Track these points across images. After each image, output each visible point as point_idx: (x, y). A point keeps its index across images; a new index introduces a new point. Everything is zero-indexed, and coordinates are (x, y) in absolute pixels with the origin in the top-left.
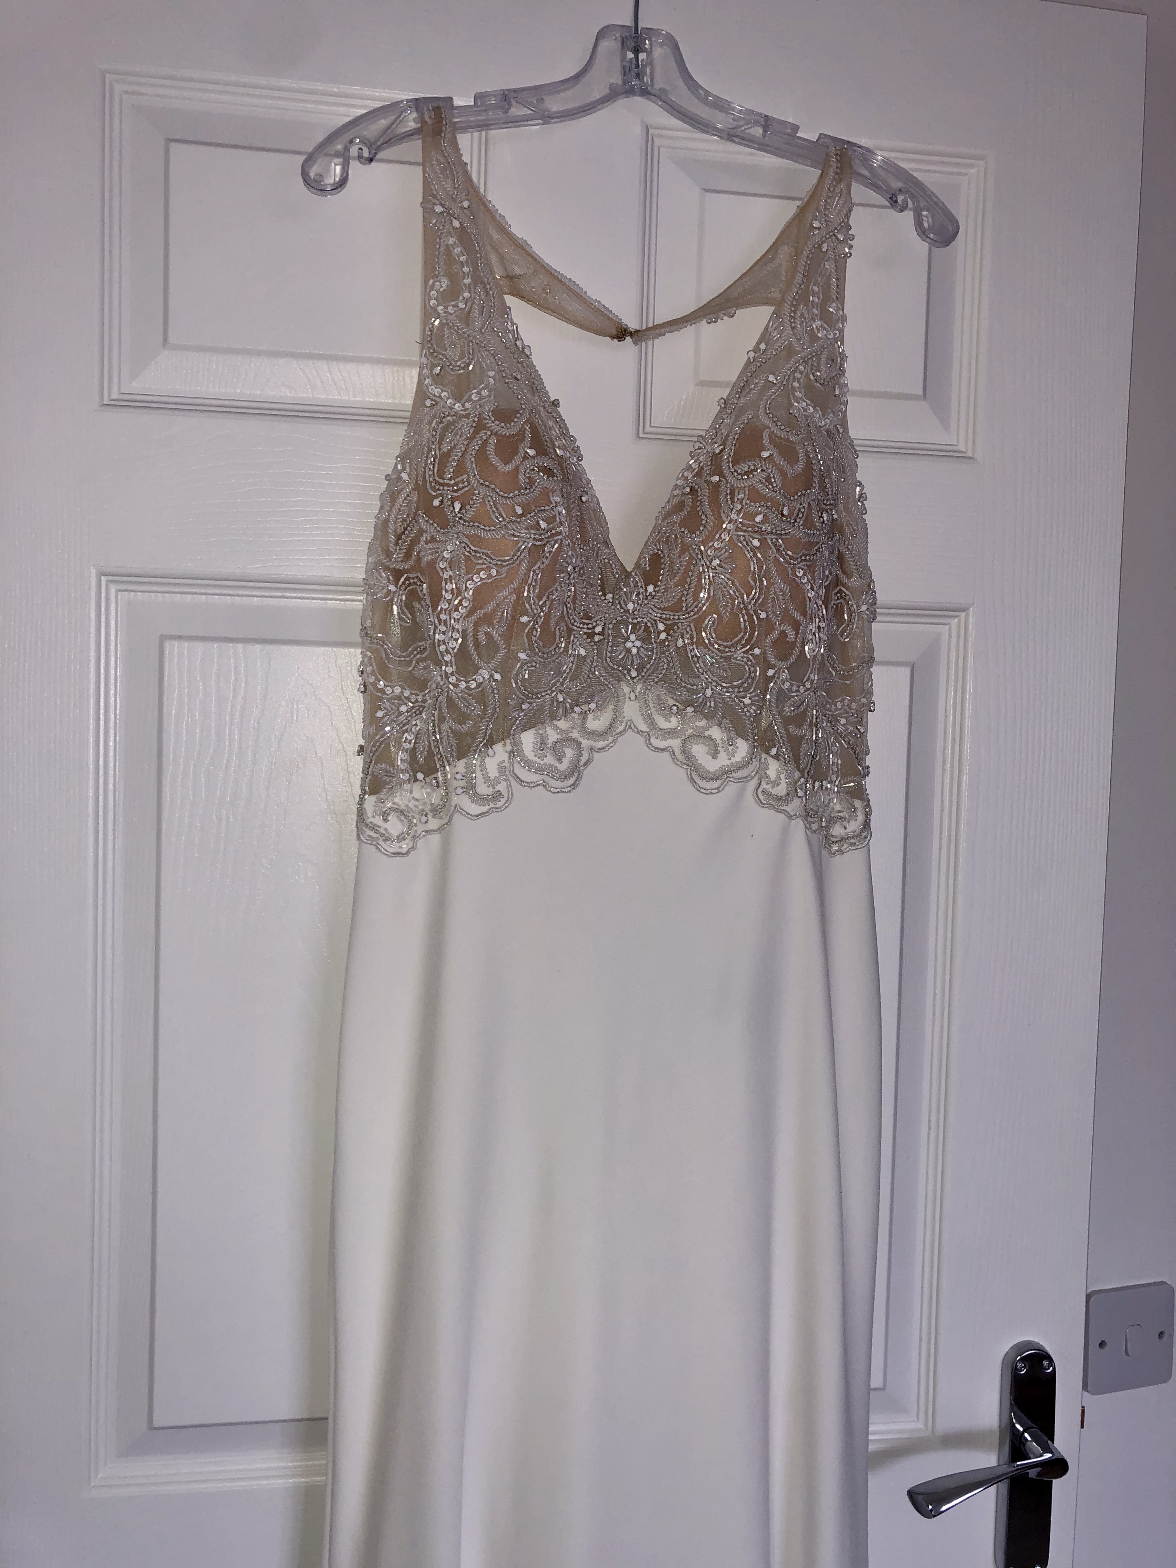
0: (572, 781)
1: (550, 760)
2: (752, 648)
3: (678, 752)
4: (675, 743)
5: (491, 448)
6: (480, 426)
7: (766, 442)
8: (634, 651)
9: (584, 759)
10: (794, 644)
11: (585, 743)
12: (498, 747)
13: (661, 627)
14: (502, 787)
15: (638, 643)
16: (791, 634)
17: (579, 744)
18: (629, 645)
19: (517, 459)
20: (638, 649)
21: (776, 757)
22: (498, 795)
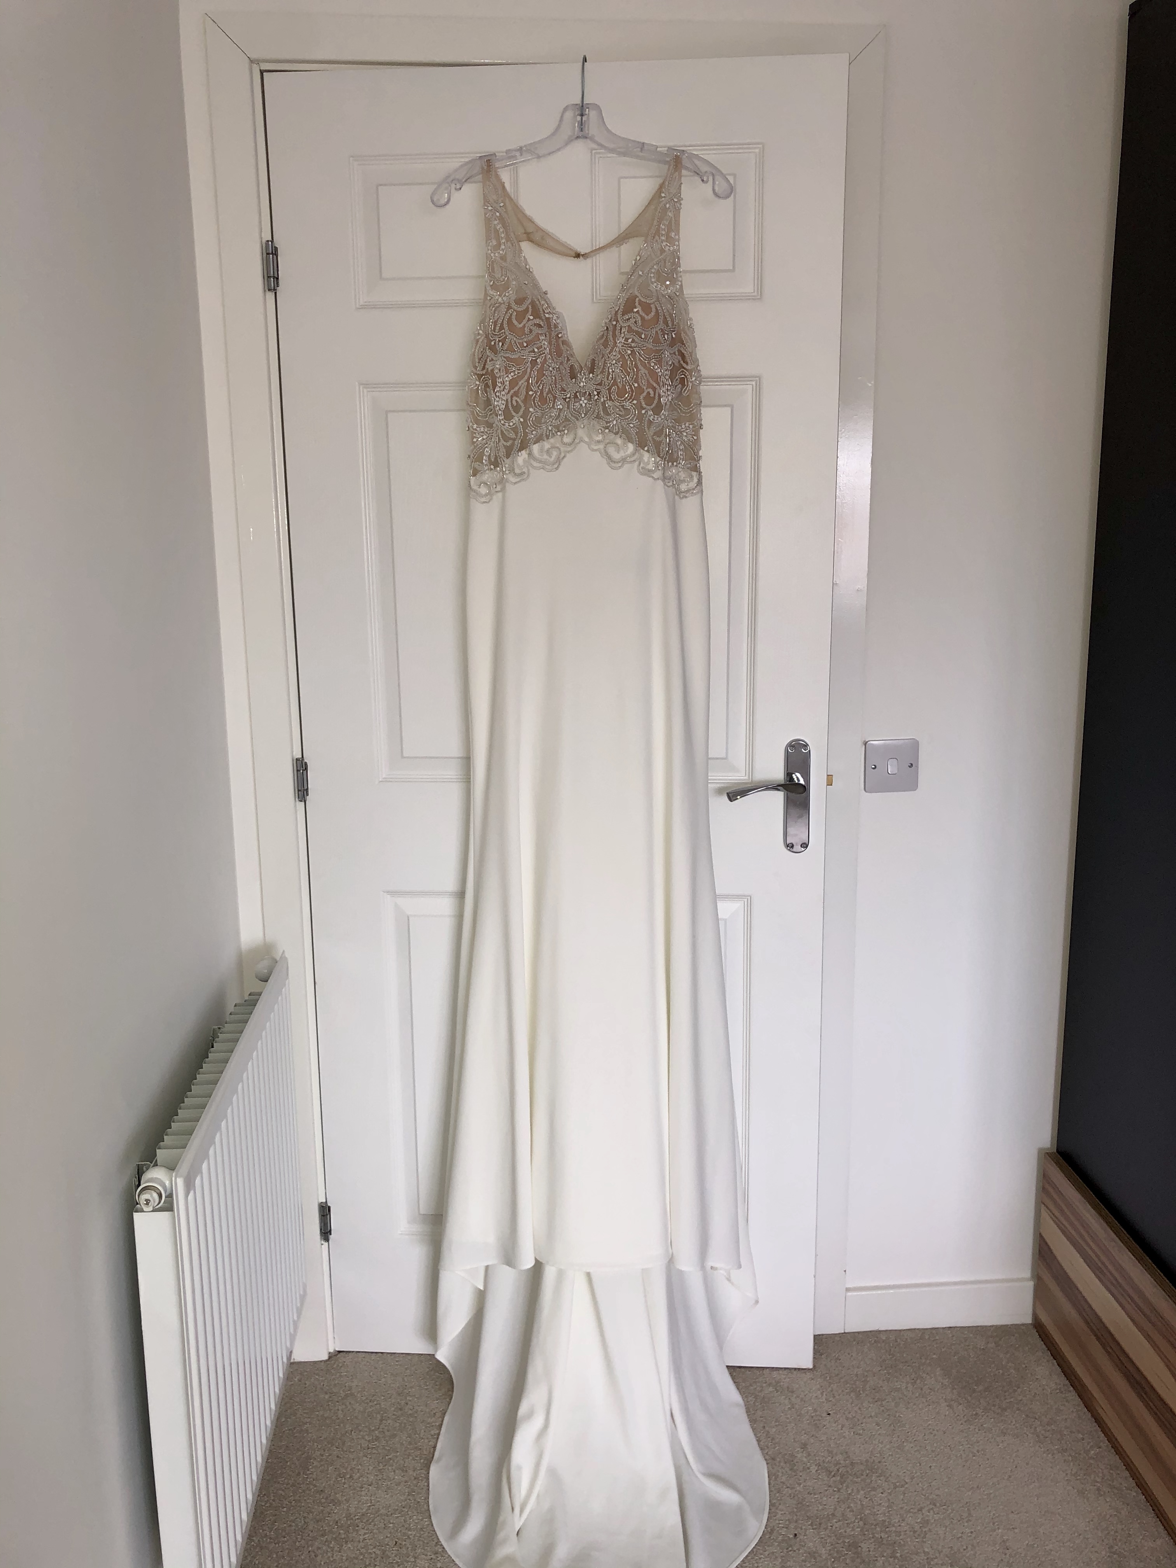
0: (556, 466)
1: (545, 456)
2: (633, 401)
3: (603, 451)
4: (601, 446)
5: (513, 317)
6: (509, 308)
7: (637, 304)
8: (584, 405)
9: (563, 455)
10: (654, 398)
11: (562, 449)
12: (523, 452)
13: (596, 393)
14: (525, 470)
15: (586, 401)
16: (652, 393)
17: (559, 449)
18: (581, 402)
19: (525, 321)
20: (586, 404)
21: (648, 451)
22: (523, 473)
